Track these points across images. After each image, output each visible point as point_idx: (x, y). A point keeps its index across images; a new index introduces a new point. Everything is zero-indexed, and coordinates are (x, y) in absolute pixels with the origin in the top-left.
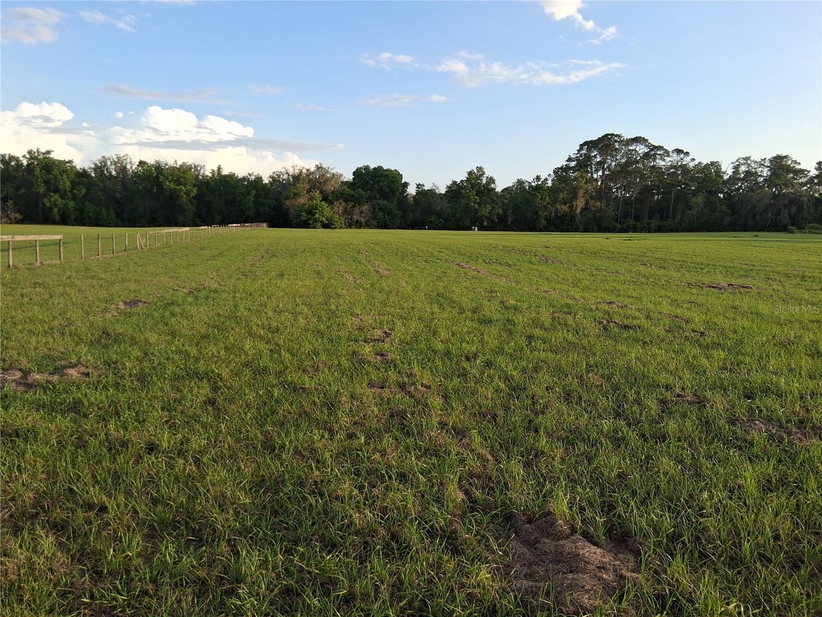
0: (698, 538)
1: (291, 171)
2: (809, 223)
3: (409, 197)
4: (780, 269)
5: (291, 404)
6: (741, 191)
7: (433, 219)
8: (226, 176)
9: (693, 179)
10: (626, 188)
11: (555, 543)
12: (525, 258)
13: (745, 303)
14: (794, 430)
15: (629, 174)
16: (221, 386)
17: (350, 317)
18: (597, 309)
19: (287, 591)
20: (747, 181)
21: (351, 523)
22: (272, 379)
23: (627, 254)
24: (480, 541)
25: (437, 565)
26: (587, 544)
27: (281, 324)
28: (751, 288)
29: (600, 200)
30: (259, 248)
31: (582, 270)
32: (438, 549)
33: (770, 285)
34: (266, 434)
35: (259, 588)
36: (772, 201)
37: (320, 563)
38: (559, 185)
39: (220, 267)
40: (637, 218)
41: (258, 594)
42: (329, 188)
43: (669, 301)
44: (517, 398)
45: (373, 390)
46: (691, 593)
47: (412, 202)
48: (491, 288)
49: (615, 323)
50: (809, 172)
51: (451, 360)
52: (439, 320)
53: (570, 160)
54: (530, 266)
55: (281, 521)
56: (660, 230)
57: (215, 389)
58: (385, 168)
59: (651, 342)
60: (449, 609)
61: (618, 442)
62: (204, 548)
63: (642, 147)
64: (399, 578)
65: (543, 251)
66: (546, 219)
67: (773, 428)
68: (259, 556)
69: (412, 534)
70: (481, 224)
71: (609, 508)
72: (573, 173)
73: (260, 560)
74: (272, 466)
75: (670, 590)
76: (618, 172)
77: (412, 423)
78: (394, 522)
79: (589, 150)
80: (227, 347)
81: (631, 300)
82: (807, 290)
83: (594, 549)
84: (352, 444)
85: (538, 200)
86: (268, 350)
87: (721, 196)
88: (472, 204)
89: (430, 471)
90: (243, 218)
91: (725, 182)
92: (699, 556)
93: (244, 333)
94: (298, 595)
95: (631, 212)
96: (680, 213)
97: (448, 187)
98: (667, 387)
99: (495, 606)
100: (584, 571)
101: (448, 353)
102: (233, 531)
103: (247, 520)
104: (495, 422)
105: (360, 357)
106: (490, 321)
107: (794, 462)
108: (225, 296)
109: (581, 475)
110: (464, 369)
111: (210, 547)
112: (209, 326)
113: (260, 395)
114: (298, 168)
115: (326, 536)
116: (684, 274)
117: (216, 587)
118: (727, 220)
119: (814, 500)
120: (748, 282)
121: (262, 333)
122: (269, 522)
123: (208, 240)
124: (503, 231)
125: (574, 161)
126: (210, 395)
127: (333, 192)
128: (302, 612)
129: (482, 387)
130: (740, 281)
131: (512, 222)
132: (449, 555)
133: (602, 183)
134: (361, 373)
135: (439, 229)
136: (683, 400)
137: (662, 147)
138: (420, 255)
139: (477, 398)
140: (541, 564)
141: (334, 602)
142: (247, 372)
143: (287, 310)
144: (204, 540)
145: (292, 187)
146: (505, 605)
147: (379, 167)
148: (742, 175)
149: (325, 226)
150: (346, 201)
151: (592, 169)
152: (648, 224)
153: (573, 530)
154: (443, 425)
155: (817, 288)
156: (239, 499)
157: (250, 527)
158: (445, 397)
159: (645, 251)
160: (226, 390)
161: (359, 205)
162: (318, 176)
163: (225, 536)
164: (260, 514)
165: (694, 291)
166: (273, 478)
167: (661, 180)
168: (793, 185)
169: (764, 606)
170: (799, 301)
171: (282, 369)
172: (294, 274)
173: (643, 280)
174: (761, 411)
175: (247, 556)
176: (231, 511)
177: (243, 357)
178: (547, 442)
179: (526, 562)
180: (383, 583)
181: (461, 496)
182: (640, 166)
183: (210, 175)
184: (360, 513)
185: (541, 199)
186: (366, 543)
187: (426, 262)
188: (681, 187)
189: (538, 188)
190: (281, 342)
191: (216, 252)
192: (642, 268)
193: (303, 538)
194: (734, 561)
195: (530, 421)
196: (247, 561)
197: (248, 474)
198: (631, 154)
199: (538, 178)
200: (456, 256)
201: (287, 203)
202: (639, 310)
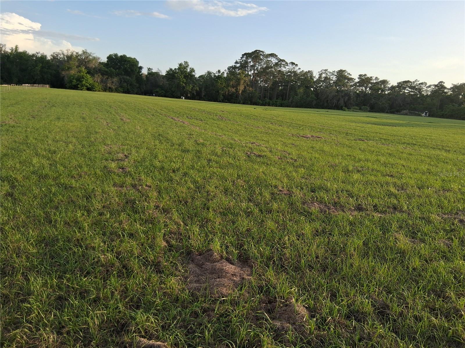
0: (281, 259)
1: (65, 53)
2: (353, 106)
3: (143, 75)
4: (337, 129)
5: (63, 196)
6: (322, 87)
7: (158, 90)
8: (21, 53)
9: (299, 79)
10: (266, 81)
11: (212, 264)
12: (211, 117)
13: (318, 145)
14: (332, 207)
15: (267, 73)
16: (17, 185)
17: (103, 146)
18: (246, 146)
19: (60, 298)
20: (325, 82)
21: (99, 261)
22: (51, 182)
23: (264, 118)
24: (173, 266)
25: (148, 280)
26: (228, 264)
27: (57, 148)
28: (322, 138)
29: (252, 87)
30: (44, 101)
31: (240, 125)
32: (149, 271)
33: (331, 137)
34: (46, 213)
35: (42, 297)
36: (336, 94)
37: (79, 282)
38: (231, 76)
39: (16, 112)
40: (270, 99)
41: (41, 301)
42: (92, 65)
43: (282, 143)
44: (200, 192)
45: (115, 188)
46: (275, 284)
47: (145, 79)
48: (190, 132)
49: (254, 154)
50: (355, 79)
51: (164, 172)
52: (158, 149)
53: (236, 63)
54: (213, 121)
55: (57, 262)
56: (281, 105)
57: (13, 187)
58: (128, 56)
59: (271, 164)
60: (153, 301)
61: (249, 214)
62: (7, 278)
63: (275, 59)
64: (126, 288)
65: (221, 113)
66: (223, 95)
67: (322, 206)
68: (42, 280)
69: (134, 264)
70: (187, 95)
71: (240, 246)
72: (238, 70)
73: (42, 283)
74: (50, 231)
75: (265, 284)
76: (262, 72)
77: (139, 207)
78: (125, 259)
79: (247, 58)
80: (21, 162)
81: (263, 142)
82: (348, 140)
83: (231, 266)
84: (101, 218)
85: (219, 84)
86: (48, 164)
87: (312, 89)
88: (182, 83)
89: (148, 232)
90: (33, 81)
91: (314, 82)
92: (281, 267)
93: (32, 153)
94: (66, 300)
95: (268, 94)
96: (292, 97)
97: (167, 72)
98: (276, 187)
99: (178, 297)
100: (225, 277)
101: (162, 168)
102: (26, 268)
103: (34, 261)
104: (186, 205)
105: (109, 170)
106: (188, 151)
107: (330, 222)
108: (19, 129)
109: (229, 231)
110: (171, 177)
111: (11, 277)
112: (9, 148)
113: (43, 191)
114: (70, 51)
115: (84, 268)
116: (291, 130)
117: (15, 298)
118: (314, 102)
119: (336, 240)
120: (321, 135)
121: (45, 153)
122: (48, 262)
123: (8, 94)
124: (199, 100)
125: (239, 63)
126: (10, 191)
127: (94, 69)
128: (68, 308)
129: (180, 187)
130: (317, 134)
131: (204, 96)
132: (155, 274)
133: (253, 78)
134: (109, 179)
135: (162, 96)
136: (282, 193)
137: (285, 60)
138: (149, 111)
139: (177, 192)
140: (204, 275)
141: (87, 302)
142: (34, 176)
143: (62, 140)
144: (7, 273)
145: (66, 63)
146: (183, 296)
147: (124, 55)
148: (323, 79)
149: (89, 89)
150: (103, 74)
151: (248, 69)
152: (276, 102)
153: (222, 257)
154: (157, 207)
155: (353, 139)
156: (29, 250)
157: (36, 265)
158: (159, 192)
159: (273, 116)
160: (20, 188)
161: (111, 77)
162: (84, 58)
163: (20, 271)
164: (42, 258)
165: (295, 138)
166: (51, 238)
167: (283, 79)
168: (347, 86)
169: (308, 289)
170: (343, 145)
171: (58, 176)
172: (67, 118)
173: (270, 131)
174: (317, 198)
175: (34, 280)
176: (24, 257)
177: (31, 168)
178: (213, 215)
179: (196, 275)
180: (116, 290)
181: (164, 244)
182: (273, 70)
183: (10, 51)
184: (105, 255)
185: (221, 84)
186: (108, 271)
187: (153, 115)
188: (293, 83)
189: (219, 77)
190: (57, 160)
191: (14, 102)
192: (270, 125)
193: (70, 270)
194: (297, 269)
195: (205, 204)
196: (35, 283)
197: (34, 236)
198: (269, 63)
199: (219, 71)
200: (171, 113)
201: (63, 73)
202: (266, 147)
